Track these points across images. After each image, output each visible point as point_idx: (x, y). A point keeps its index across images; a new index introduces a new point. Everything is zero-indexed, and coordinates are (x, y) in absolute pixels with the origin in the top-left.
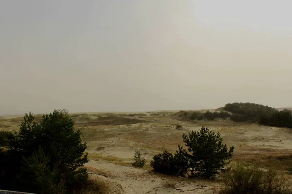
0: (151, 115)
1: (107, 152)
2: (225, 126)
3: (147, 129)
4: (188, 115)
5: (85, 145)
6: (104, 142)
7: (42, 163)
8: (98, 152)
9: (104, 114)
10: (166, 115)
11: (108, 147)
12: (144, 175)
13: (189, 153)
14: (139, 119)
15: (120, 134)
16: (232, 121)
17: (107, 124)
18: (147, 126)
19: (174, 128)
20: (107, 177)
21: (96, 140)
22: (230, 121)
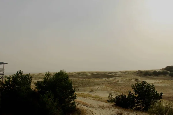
0: (121, 73)
1: (95, 93)
2: (166, 79)
3: (118, 81)
4: (143, 73)
5: (74, 90)
6: (94, 88)
7: (50, 98)
8: (90, 93)
9: (95, 72)
10: (130, 73)
11: (96, 90)
12: (108, 107)
13: (135, 95)
14: (114, 75)
15: (103, 83)
16: (170, 77)
17: (96, 78)
18: (118, 79)
19: (134, 80)
20: (88, 107)
21: (89, 86)
22: (169, 76)
